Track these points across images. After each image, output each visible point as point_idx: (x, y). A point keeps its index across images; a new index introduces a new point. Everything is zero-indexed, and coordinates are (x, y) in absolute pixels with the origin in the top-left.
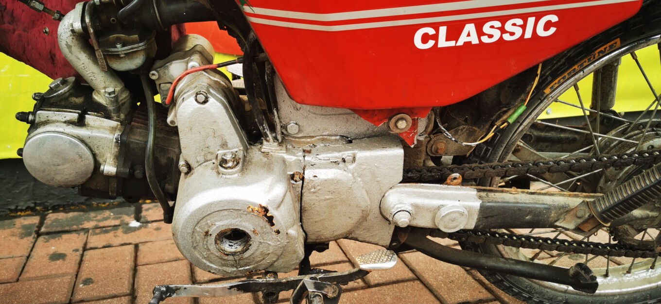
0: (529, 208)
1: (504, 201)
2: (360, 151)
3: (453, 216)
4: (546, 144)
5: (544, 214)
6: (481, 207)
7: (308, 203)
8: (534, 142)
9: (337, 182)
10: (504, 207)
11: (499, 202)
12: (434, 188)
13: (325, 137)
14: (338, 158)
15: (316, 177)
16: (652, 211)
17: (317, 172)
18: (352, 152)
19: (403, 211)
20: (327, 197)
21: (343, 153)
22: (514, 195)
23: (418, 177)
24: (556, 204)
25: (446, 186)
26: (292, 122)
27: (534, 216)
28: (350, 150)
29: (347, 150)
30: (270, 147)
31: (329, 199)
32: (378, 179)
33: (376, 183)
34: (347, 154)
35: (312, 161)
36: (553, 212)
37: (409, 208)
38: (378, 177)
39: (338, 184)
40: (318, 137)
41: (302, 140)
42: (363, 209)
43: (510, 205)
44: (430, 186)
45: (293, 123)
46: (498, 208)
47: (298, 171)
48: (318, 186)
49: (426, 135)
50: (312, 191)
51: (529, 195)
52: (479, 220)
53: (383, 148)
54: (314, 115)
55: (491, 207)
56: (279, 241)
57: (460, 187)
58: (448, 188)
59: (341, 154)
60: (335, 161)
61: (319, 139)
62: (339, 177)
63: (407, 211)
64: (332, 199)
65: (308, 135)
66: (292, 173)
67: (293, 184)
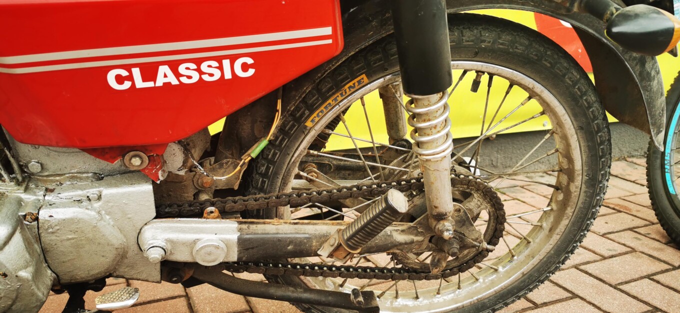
0: (289, 238)
1: (264, 232)
2: (106, 188)
3: (209, 249)
4: (348, 172)
5: (305, 244)
6: (239, 239)
7: (49, 243)
8: (334, 170)
9: (78, 221)
10: (262, 239)
11: (258, 234)
12: (192, 222)
13: (75, 175)
14: (82, 197)
15: (52, 216)
16: (416, 235)
17: (53, 211)
18: (97, 189)
19: (156, 247)
20: (70, 237)
21: (87, 191)
22: (277, 226)
23: (177, 212)
24: (317, 233)
25: (205, 220)
26: (33, 160)
27: (295, 245)
28: (96, 187)
29: (93, 188)
30: (7, 187)
31: (73, 239)
32: (129, 216)
33: (128, 220)
34: (93, 192)
35: (53, 200)
36: (314, 241)
37: (163, 244)
38: (129, 214)
39: (79, 223)
40: (67, 175)
41: (50, 178)
42: (116, 246)
43: (269, 236)
44: (188, 221)
45: (34, 162)
46: (256, 240)
47: (30, 211)
48: (56, 225)
49: (186, 170)
50: (49, 231)
51: (292, 226)
52: (240, 252)
53: (131, 184)
54: (56, 153)
55: (249, 239)
56: (8, 285)
57: (219, 220)
58: (207, 222)
59: (85, 192)
60: (78, 199)
61: (68, 177)
62: (81, 216)
63: (160, 247)
64: (76, 238)
65: (55, 173)
66: (24, 214)
67: (27, 225)
